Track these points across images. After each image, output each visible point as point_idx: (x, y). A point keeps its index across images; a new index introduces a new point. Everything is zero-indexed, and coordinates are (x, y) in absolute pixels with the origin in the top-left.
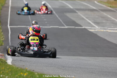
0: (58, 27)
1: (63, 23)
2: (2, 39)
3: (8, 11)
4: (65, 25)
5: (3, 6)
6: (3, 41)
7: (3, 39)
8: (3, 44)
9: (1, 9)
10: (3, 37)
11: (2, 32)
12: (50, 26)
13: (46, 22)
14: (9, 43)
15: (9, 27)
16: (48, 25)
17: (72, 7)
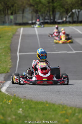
0: (66, 52)
1: (71, 48)
2: (9, 67)
3: (19, 39)
4: (73, 50)
5: (14, 35)
6: (10, 68)
7: (11, 66)
8: (9, 72)
9: (12, 38)
10: (10, 64)
11: (11, 59)
12: (58, 52)
13: (55, 48)
14: (16, 70)
15: (18, 54)
16: (57, 51)
17: (81, 33)
